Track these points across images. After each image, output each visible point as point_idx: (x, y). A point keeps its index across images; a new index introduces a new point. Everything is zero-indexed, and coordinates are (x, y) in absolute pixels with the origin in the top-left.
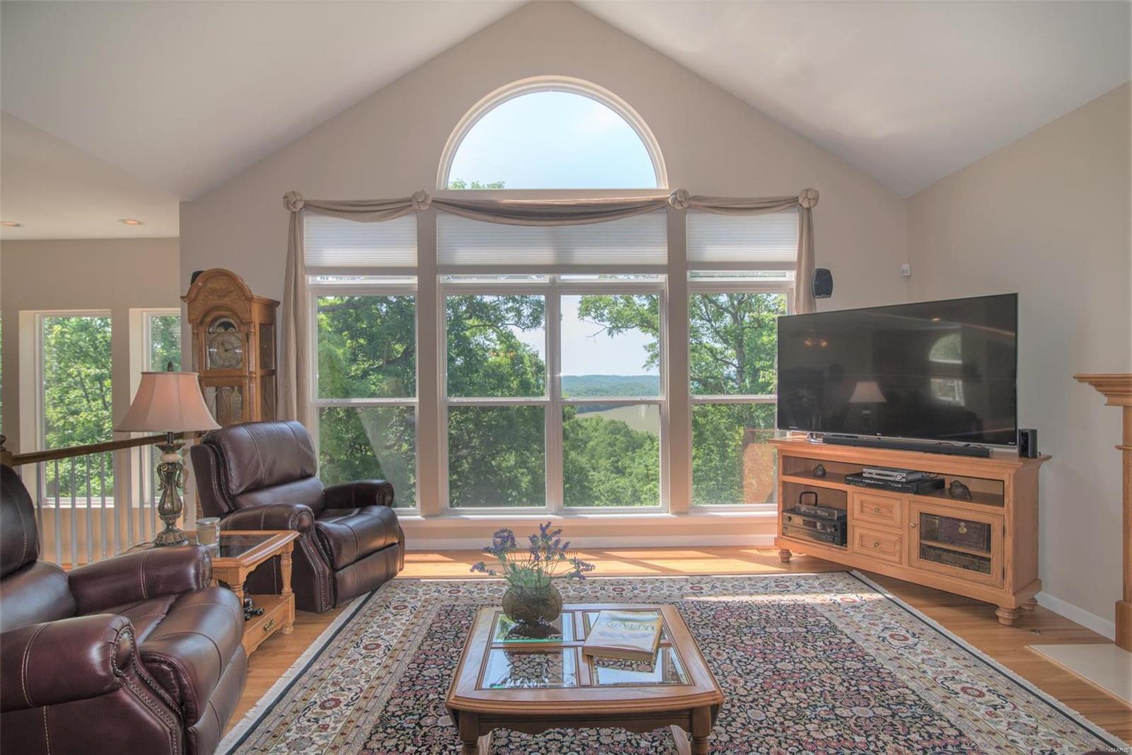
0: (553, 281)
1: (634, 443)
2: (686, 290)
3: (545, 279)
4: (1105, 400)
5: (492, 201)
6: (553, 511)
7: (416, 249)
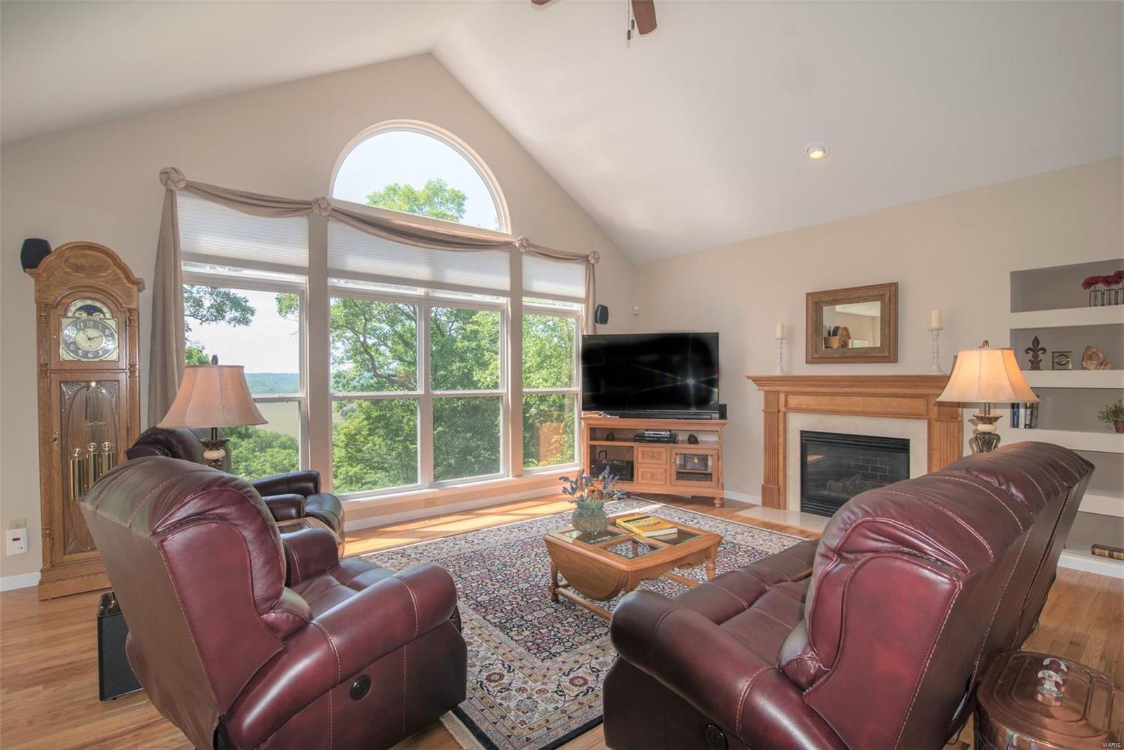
0: (427, 294)
1: (262, 443)
2: (522, 311)
3: (420, 292)
4: (757, 388)
5: (387, 220)
6: (427, 485)
7: (308, 250)
